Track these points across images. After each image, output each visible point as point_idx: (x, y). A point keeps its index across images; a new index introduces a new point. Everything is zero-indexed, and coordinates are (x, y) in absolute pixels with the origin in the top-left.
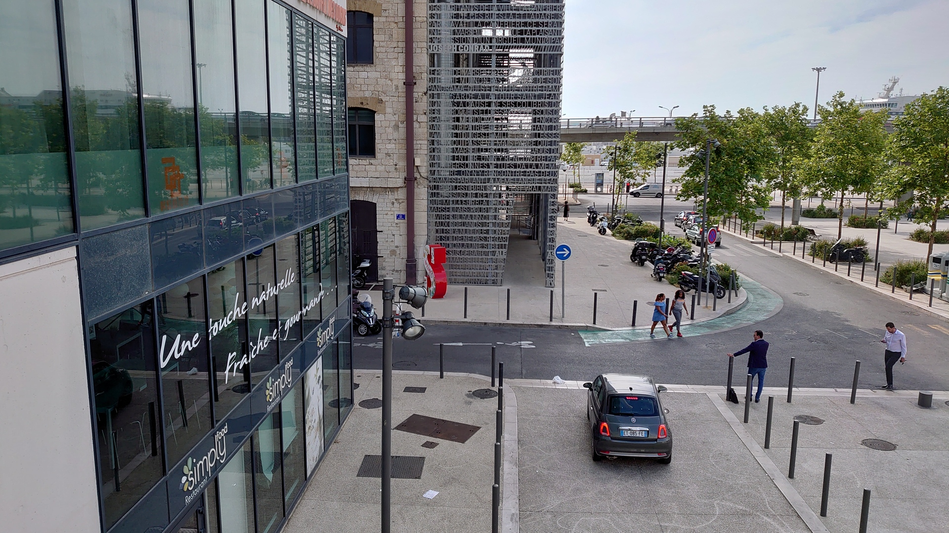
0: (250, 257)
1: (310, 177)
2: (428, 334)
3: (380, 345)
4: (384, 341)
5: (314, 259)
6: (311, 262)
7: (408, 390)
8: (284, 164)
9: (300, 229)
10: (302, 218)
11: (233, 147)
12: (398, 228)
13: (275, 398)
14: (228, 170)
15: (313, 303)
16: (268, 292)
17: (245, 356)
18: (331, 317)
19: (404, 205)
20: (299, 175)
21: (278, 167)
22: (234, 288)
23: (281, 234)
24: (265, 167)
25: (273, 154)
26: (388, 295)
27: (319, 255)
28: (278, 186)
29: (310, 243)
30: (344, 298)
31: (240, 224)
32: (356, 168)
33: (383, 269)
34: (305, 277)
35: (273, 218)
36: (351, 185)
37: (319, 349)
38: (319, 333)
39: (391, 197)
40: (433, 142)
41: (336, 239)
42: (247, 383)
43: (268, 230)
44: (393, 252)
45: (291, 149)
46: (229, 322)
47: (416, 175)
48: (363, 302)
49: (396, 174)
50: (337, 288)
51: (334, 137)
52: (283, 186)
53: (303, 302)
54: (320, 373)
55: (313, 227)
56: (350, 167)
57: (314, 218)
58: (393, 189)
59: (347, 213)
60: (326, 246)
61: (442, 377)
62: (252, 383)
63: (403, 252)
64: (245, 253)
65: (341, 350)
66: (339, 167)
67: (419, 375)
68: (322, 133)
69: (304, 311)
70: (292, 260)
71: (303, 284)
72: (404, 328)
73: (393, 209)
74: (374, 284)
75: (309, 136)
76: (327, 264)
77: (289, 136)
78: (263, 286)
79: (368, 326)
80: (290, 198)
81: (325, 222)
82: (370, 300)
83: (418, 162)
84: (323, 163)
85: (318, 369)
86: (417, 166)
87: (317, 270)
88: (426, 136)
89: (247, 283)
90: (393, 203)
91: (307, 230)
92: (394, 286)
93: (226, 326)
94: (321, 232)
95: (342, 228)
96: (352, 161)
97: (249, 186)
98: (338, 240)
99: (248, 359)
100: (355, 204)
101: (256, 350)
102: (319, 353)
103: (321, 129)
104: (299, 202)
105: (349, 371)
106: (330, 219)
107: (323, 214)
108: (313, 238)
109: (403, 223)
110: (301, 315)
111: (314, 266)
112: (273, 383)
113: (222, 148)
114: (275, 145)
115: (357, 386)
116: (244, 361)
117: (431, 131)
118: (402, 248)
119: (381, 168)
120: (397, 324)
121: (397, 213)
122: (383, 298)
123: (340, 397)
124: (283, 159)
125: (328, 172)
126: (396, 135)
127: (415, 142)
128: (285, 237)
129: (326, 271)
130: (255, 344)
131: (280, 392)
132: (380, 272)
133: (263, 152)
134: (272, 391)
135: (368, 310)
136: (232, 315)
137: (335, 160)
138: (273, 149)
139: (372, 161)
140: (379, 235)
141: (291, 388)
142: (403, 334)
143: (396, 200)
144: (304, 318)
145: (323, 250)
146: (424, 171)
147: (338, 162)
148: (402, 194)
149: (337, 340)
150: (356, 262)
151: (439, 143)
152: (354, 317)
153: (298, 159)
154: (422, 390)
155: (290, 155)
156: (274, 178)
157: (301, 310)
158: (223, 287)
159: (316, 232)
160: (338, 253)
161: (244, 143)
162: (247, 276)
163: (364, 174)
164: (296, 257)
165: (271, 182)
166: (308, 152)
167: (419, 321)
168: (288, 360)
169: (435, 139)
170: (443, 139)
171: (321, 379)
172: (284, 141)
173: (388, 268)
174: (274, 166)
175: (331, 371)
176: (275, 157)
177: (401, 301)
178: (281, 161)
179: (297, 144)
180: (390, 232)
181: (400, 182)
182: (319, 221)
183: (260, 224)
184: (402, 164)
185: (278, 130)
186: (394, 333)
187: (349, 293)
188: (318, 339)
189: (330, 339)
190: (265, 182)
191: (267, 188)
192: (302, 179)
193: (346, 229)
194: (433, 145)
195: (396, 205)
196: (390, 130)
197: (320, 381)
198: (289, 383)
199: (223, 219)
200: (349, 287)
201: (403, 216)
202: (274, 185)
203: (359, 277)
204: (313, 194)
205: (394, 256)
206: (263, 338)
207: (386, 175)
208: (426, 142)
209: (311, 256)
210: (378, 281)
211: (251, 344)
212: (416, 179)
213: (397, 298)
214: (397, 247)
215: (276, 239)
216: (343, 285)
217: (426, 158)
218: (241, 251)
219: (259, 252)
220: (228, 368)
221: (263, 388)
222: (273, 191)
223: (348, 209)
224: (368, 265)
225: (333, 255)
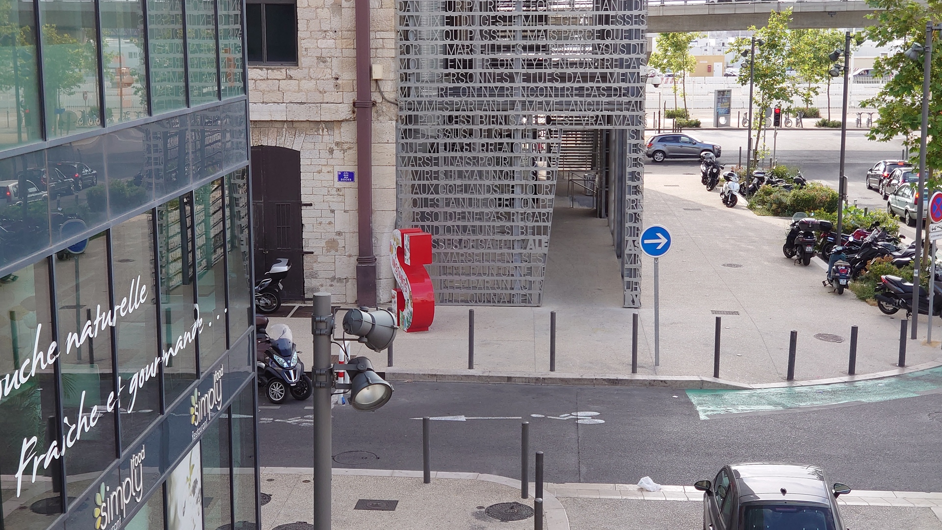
0: (63, 256)
1: (176, 104)
2: (399, 400)
3: (308, 421)
4: (316, 413)
5: (184, 257)
6: (179, 265)
7: (362, 505)
8: (126, 79)
9: (156, 202)
10: (161, 181)
11: (29, 49)
12: (340, 199)
13: (112, 523)
14: (21, 91)
15: (182, 341)
16: (96, 322)
17: (55, 443)
18: (217, 367)
19: (352, 154)
20: (155, 99)
21: (116, 85)
22: (32, 315)
23: (120, 213)
24: (90, 85)
25: (104, 61)
26: (323, 326)
27: (193, 251)
28: (114, 121)
29: (176, 229)
30: (241, 331)
31: (45, 194)
32: (263, 85)
33: (314, 276)
34: (168, 292)
35: (105, 183)
36: (253, 117)
37: (195, 428)
38: (194, 399)
39: (327, 138)
40: (406, 35)
41: (223, 219)
42: (58, 494)
43: (97, 204)
44: (332, 245)
45: (138, 50)
46: (23, 380)
47: (375, 97)
48: (276, 338)
49: (335, 96)
50: (227, 314)
51: (220, 27)
52: (124, 122)
53: (164, 341)
54: (197, 475)
55: (181, 198)
56: (251, 85)
57: (182, 180)
58: (331, 124)
59: (244, 173)
60: (207, 233)
61: (427, 480)
62: (68, 494)
63: (351, 244)
64: (53, 248)
65: (236, 430)
66: (229, 84)
67: (383, 478)
68: (197, 20)
69: (166, 357)
70: (143, 262)
71: (163, 307)
72: (354, 388)
73: (331, 162)
74: (297, 305)
75: (172, 26)
76: (209, 267)
77: (134, 26)
78: (89, 311)
79: (287, 385)
80: (137, 143)
81: (205, 189)
82: (289, 336)
83: (377, 72)
84: (200, 77)
85: (192, 467)
86: (376, 80)
87: (190, 279)
88: (393, 23)
89: (58, 304)
90: (331, 151)
91: (171, 203)
92: (335, 309)
93: (17, 387)
94: (197, 208)
95: (237, 199)
96: (254, 73)
97: (61, 123)
98: (228, 222)
99: (60, 450)
100: (260, 154)
101: (75, 432)
102: (195, 436)
103: (196, 13)
104: (156, 151)
105: (251, 470)
106: (213, 183)
107: (201, 173)
108: (182, 221)
109: (350, 189)
110: (160, 365)
111: (184, 272)
112: (108, 495)
113: (8, 50)
114: (110, 44)
115: (267, 498)
116: (53, 453)
117: (403, 14)
118: (347, 236)
119: (311, 85)
120: (341, 380)
121: (338, 169)
122: (314, 332)
123: (236, 520)
124: (124, 69)
125: (208, 94)
126: (336, 23)
127: (372, 35)
128: (129, 217)
129: (206, 281)
130: (74, 420)
131: (121, 511)
132: (308, 283)
133: (86, 57)
134: (105, 509)
135: (287, 355)
136: (29, 366)
137: (222, 70)
138: (105, 51)
139: (293, 72)
140: (305, 212)
141: (143, 503)
142: (352, 399)
143: (337, 144)
144: (165, 371)
145: (200, 242)
146: (390, 89)
147: (227, 75)
148: (348, 134)
149: (229, 411)
150: (264, 262)
151: (418, 36)
152: (259, 368)
153: (152, 70)
154: (391, 505)
155: (137, 63)
156: (107, 105)
157: (160, 355)
158: (12, 314)
159: (188, 208)
160: (228, 246)
161: (50, 41)
162: (57, 292)
163: (277, 97)
164: (149, 255)
165: (102, 112)
166: (171, 55)
167: (382, 375)
168: (136, 451)
169: (411, 28)
170: (425, 29)
171: (199, 486)
172: (126, 37)
173: (322, 275)
174: (107, 83)
175: (217, 471)
176: (110, 67)
177: (347, 336)
178: (121, 74)
179: (150, 41)
180: (325, 206)
181: (344, 111)
182: (193, 186)
183: (83, 194)
184: (349, 76)
185: (112, 15)
186: (334, 398)
187: (251, 323)
188: (192, 410)
189: (214, 410)
190: (91, 114)
191: (94, 125)
192: (161, 106)
193: (243, 201)
194: (407, 39)
195: (337, 153)
196: (325, 13)
197: (198, 490)
198: (138, 494)
199: (12, 185)
200: (250, 310)
201: (351, 175)
202: (107, 121)
203: (266, 292)
204: (181, 134)
205: (333, 252)
206: (87, 410)
207: (318, 97)
208: (393, 35)
209: (178, 253)
210: (304, 300)
211: (66, 420)
212: (374, 104)
213: (339, 332)
214: (339, 234)
215: (110, 221)
216: (240, 307)
217: (393, 65)
218: (46, 244)
219: (80, 246)
220: (22, 466)
221: (89, 504)
222: (106, 130)
223: (246, 162)
224: (285, 269)
225: (220, 251)
